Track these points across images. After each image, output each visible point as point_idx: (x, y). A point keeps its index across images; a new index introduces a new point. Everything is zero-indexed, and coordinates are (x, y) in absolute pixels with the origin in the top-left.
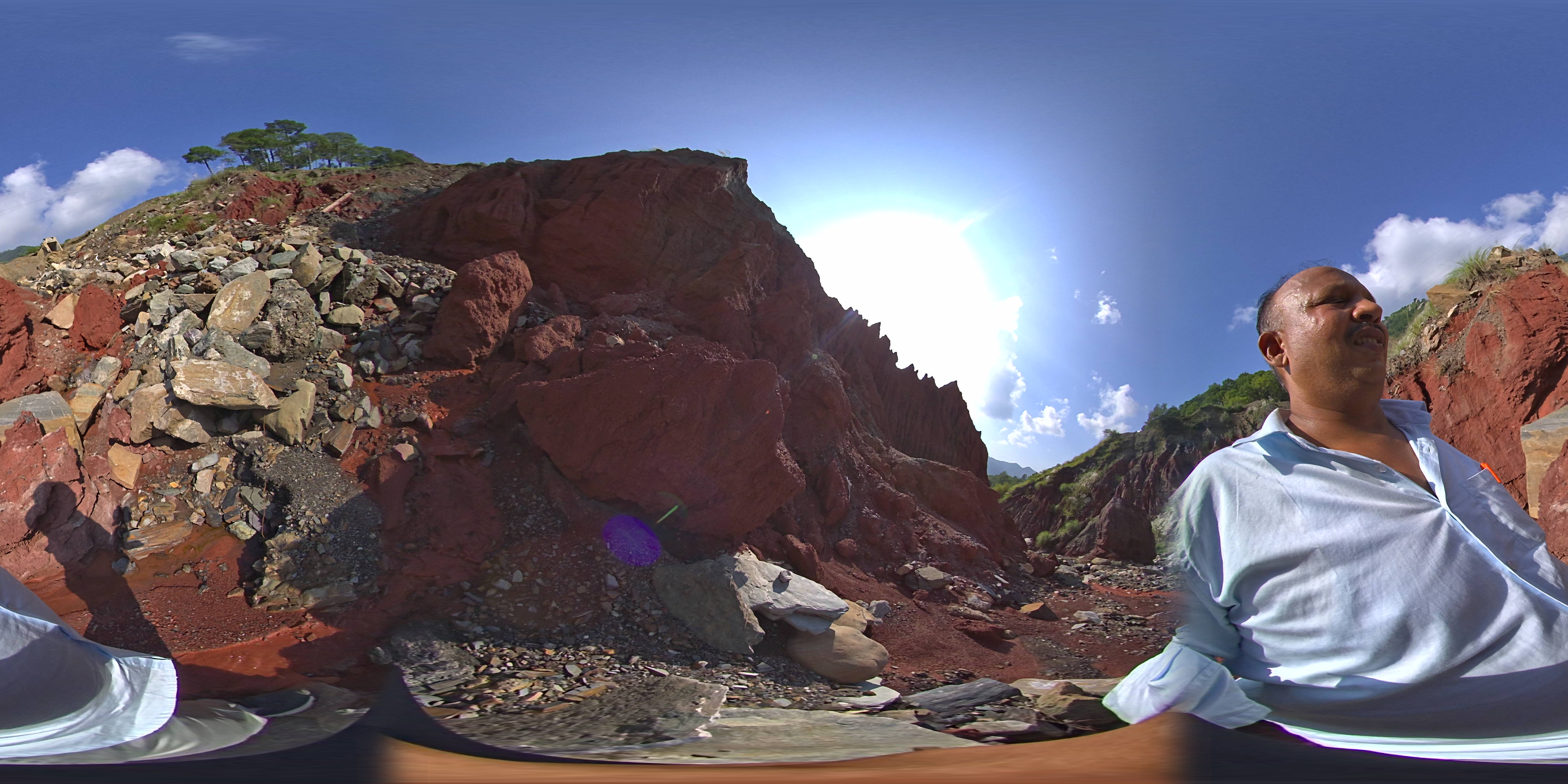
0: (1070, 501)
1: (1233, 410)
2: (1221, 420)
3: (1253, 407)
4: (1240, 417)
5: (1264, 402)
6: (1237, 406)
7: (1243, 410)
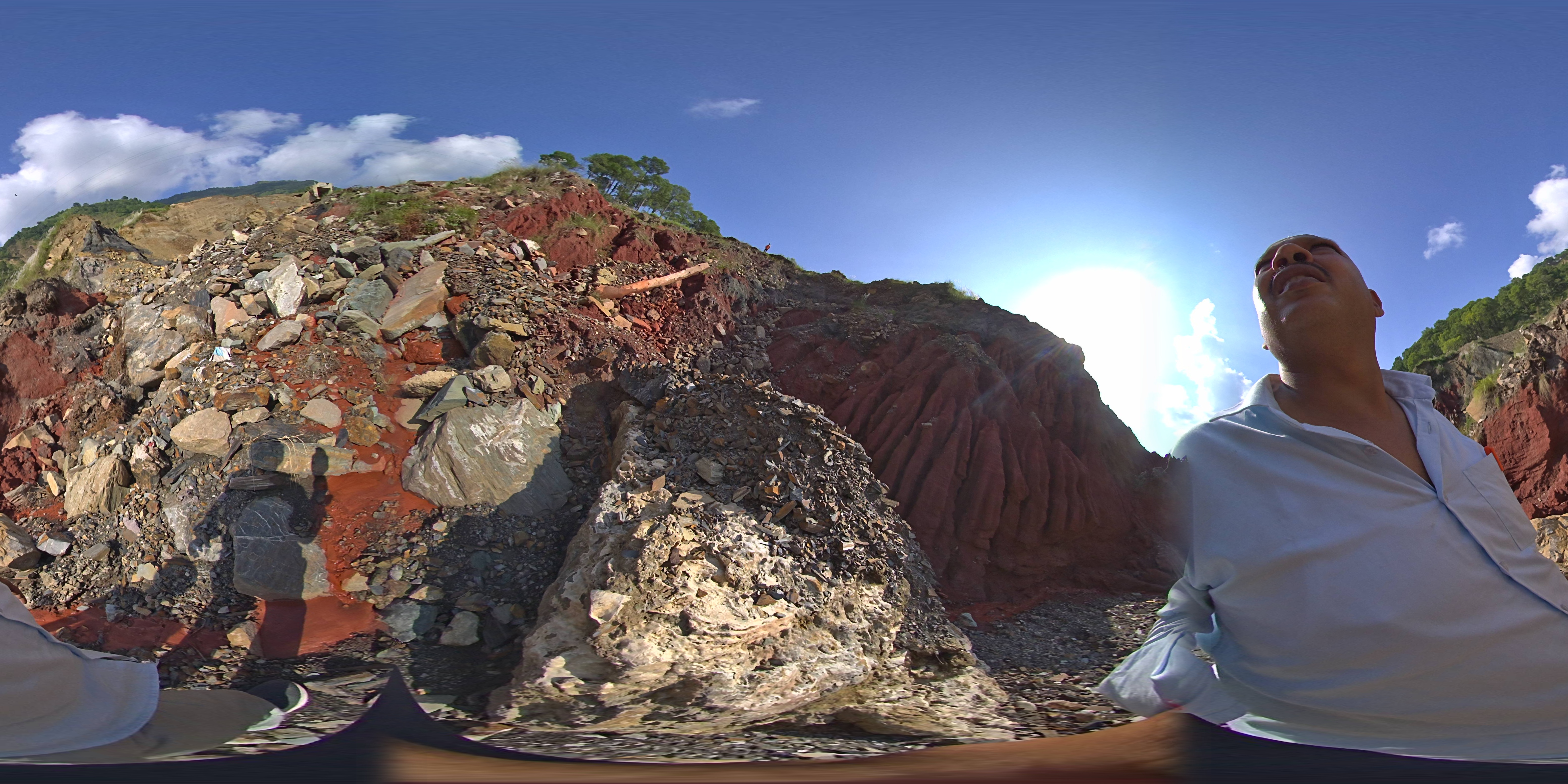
1: (1447, 359)
2: (1438, 372)
3: (1465, 352)
4: (1455, 365)
5: (1473, 345)
6: (1451, 352)
7: (1455, 356)
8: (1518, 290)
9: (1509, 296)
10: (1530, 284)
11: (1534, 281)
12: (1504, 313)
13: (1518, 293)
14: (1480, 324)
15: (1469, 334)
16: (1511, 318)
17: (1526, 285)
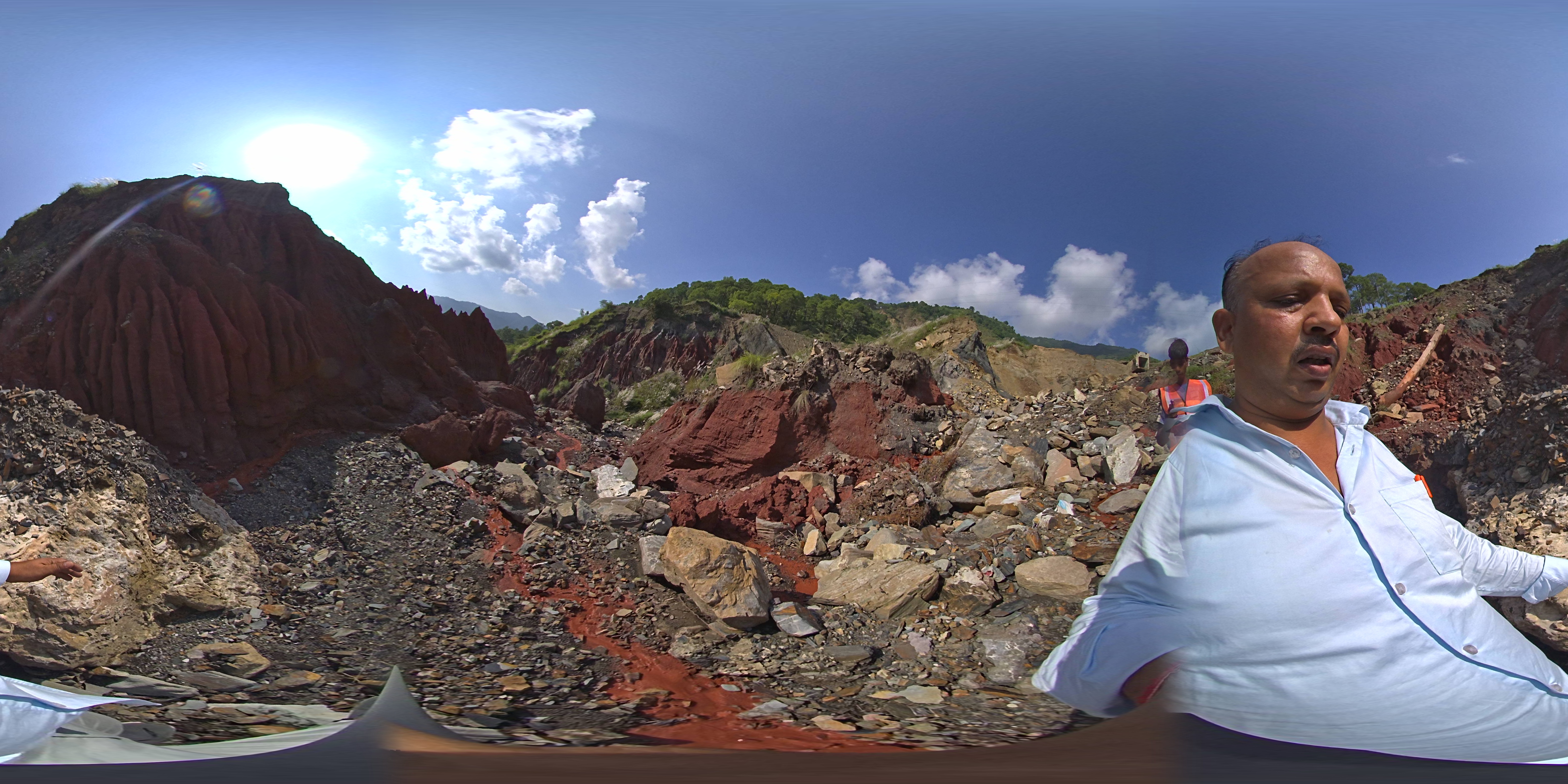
0: (564, 364)
1: (727, 314)
2: (711, 318)
3: (747, 319)
4: (729, 324)
5: (757, 319)
6: (735, 311)
7: (736, 316)
8: (829, 306)
9: (819, 305)
10: (842, 308)
11: (847, 309)
12: (803, 314)
13: (827, 308)
14: (777, 308)
15: (761, 308)
16: (805, 323)
17: (839, 307)
